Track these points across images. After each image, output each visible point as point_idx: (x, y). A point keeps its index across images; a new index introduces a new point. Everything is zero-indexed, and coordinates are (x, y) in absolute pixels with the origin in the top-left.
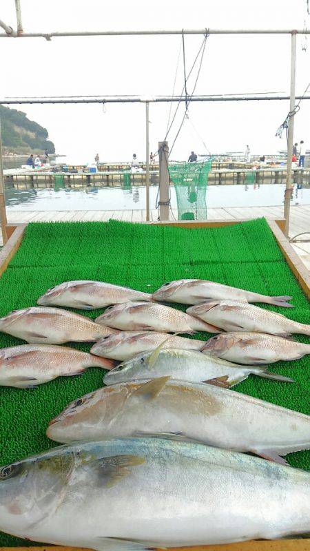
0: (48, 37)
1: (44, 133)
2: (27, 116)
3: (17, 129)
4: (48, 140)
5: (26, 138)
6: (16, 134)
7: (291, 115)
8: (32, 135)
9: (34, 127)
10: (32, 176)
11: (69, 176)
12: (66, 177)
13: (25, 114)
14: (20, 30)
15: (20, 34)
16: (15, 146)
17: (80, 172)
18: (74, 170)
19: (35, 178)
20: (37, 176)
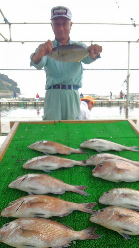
0: (23, 43)
1: (16, 84)
2: (8, 77)
3: (4, 82)
4: (17, 87)
5: (8, 86)
6: (3, 85)
7: (128, 77)
8: (10, 85)
9: (11, 81)
10: (9, 103)
11: (26, 103)
12: (25, 103)
13: (8, 76)
14: (11, 40)
15: (10, 41)
16: (2, 89)
17: (31, 101)
18: (29, 100)
19: (11, 103)
20: (12, 102)
